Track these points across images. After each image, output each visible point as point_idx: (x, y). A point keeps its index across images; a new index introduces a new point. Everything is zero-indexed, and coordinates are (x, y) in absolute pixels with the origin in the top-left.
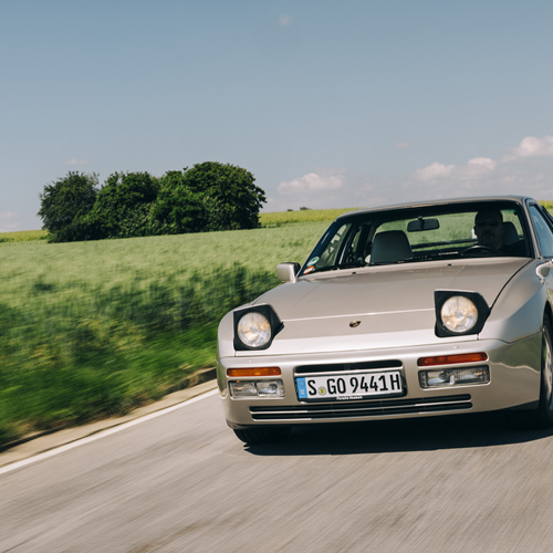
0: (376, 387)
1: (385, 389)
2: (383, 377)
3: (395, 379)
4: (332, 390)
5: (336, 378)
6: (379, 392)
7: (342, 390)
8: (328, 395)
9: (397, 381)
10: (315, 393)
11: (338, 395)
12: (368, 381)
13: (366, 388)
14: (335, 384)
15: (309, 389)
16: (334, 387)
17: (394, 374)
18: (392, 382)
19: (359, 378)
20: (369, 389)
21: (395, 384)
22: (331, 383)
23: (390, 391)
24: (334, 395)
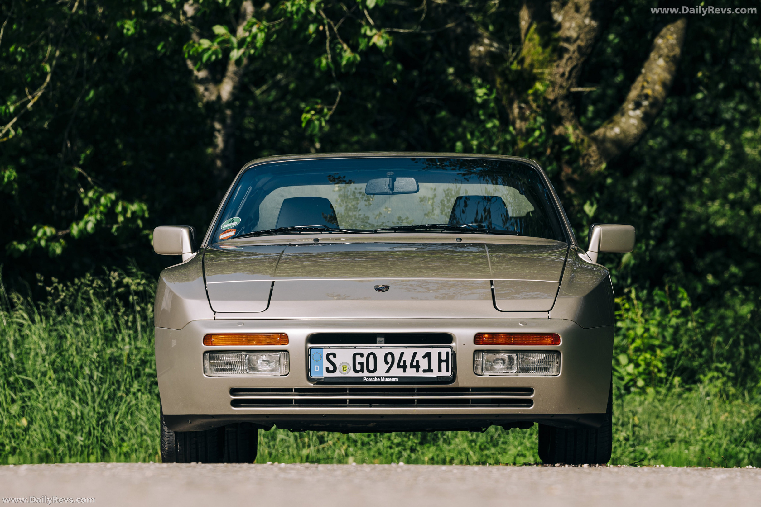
0: (417, 367)
1: (430, 370)
2: (428, 355)
3: (444, 357)
4: (358, 367)
5: (366, 352)
6: (421, 374)
7: (372, 367)
8: (352, 374)
9: (447, 361)
10: (334, 370)
11: (365, 375)
12: (407, 358)
13: (404, 367)
14: (364, 360)
15: (326, 364)
16: (361, 364)
17: (444, 351)
18: (440, 361)
19: (397, 353)
20: (408, 369)
21: (444, 365)
22: (358, 358)
23: (435, 373)
24: (360, 375)
